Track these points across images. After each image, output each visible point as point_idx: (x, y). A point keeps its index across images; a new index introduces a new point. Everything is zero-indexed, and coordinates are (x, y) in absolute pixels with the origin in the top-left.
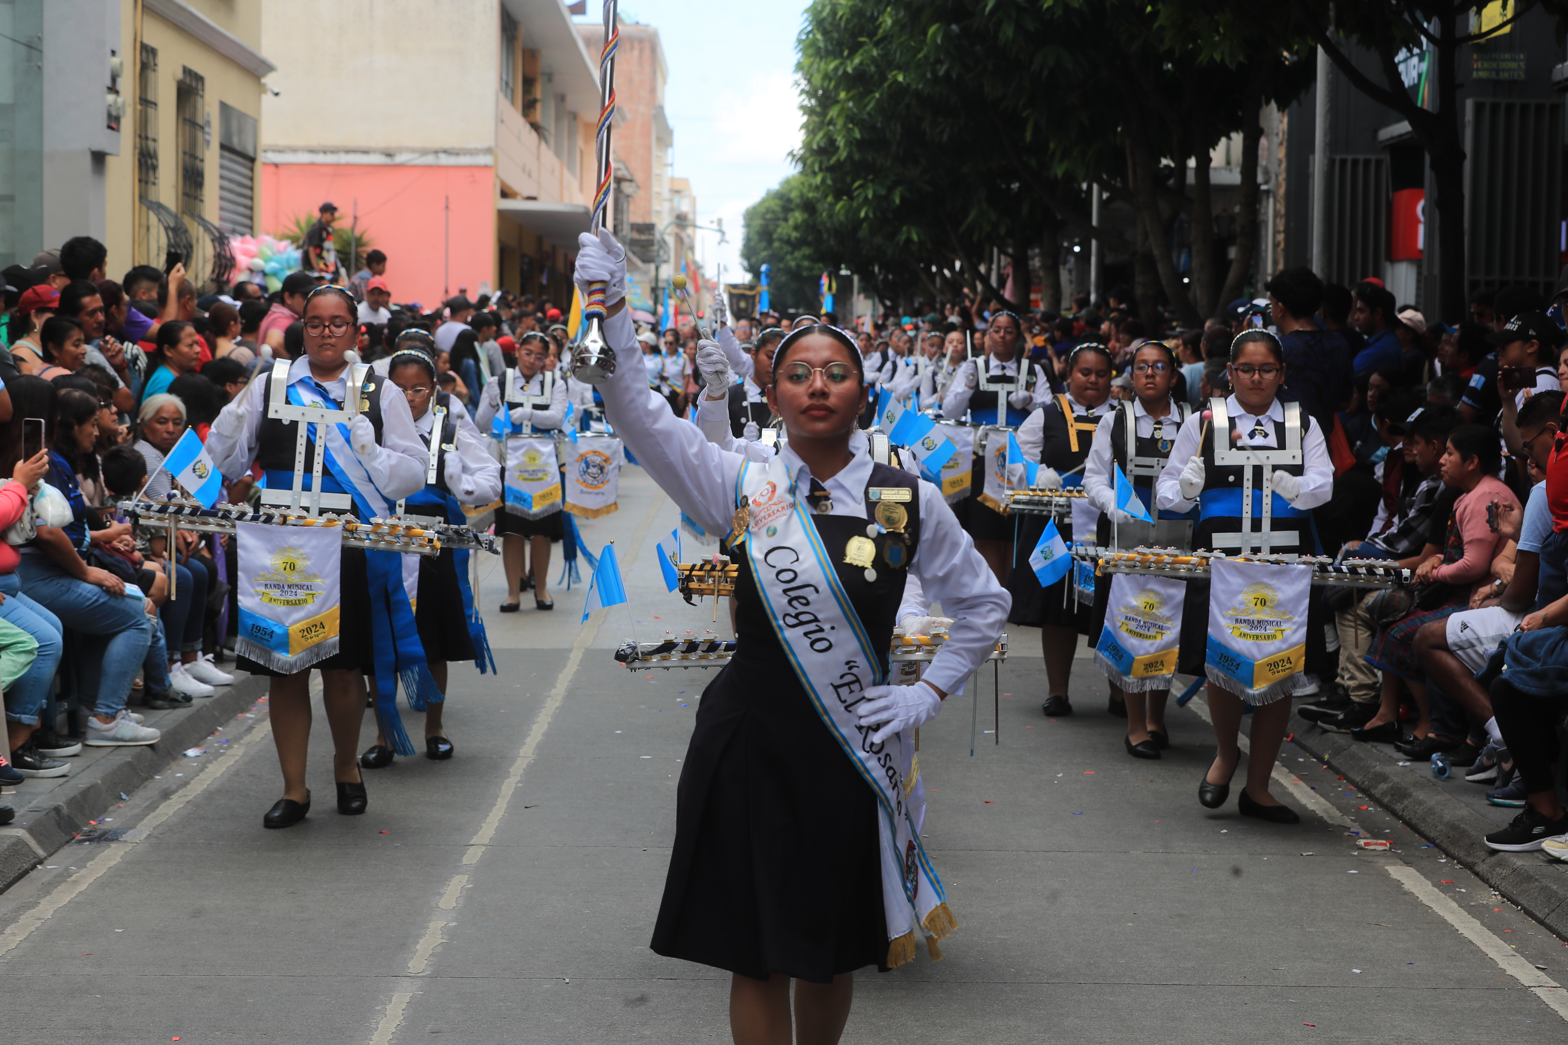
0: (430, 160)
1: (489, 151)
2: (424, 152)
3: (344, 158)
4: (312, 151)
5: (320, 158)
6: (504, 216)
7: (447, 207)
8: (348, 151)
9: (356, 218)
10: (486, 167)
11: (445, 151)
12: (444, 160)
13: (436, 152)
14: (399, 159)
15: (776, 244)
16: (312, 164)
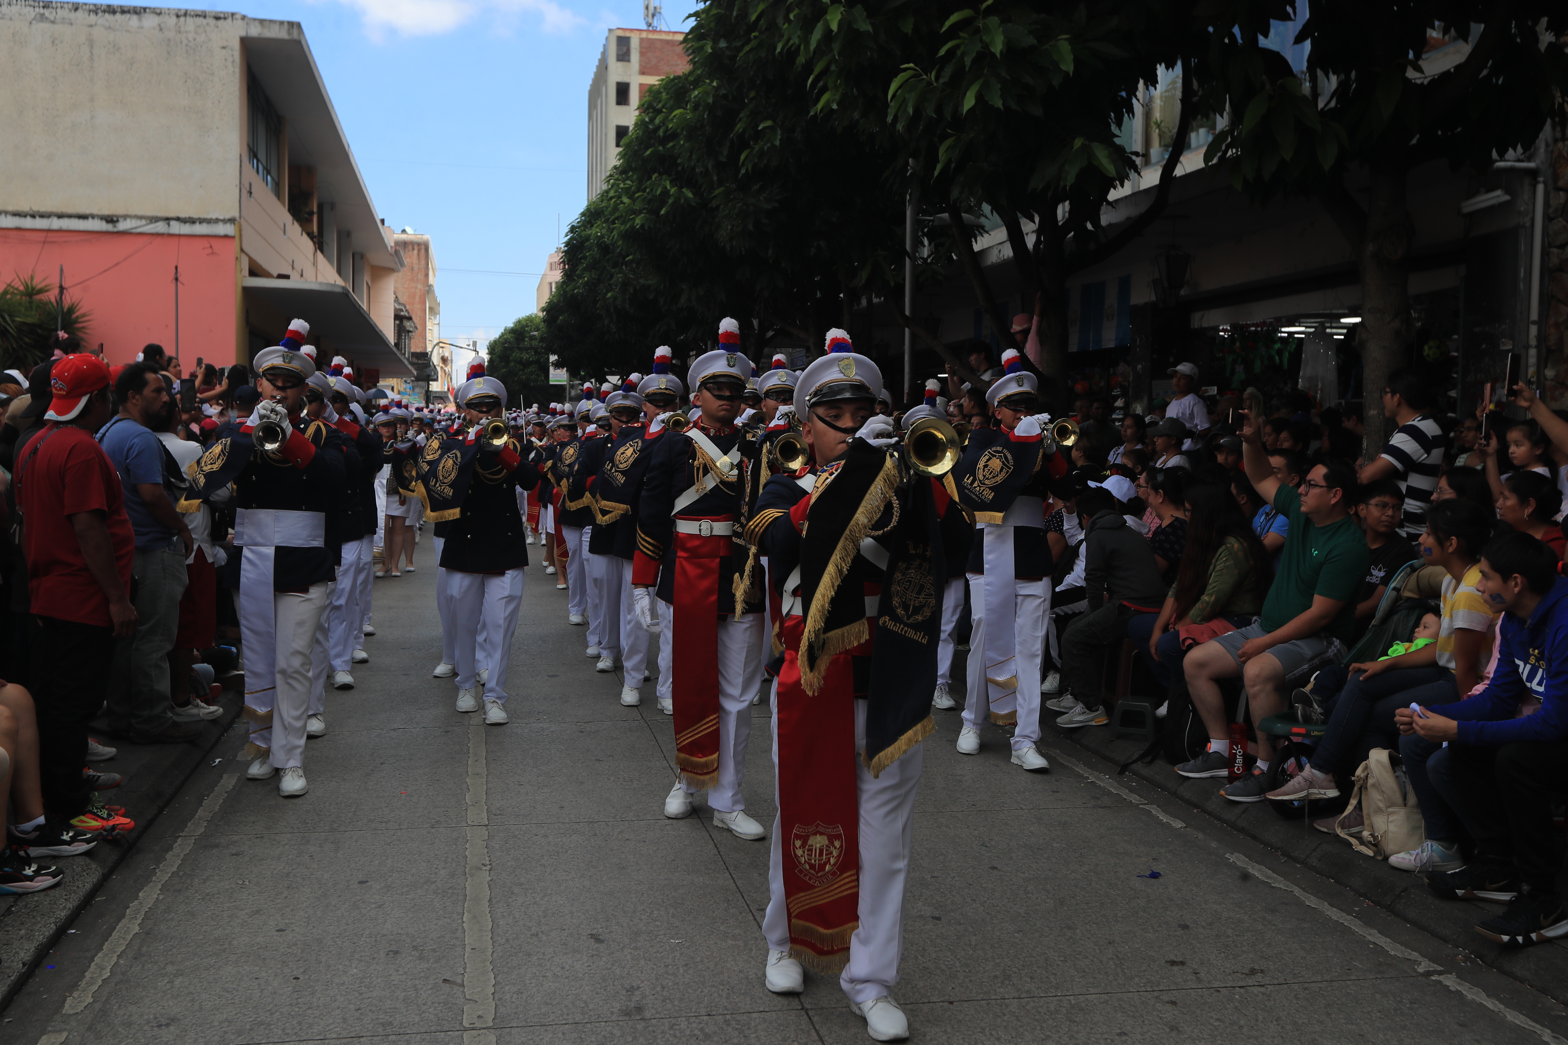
0: (160, 227)
1: (232, 221)
2: (154, 219)
3: (56, 224)
4: (16, 214)
5: (28, 223)
6: (248, 293)
7: (177, 279)
8: (60, 216)
9: (62, 289)
10: (226, 236)
11: (178, 219)
12: (176, 228)
13: (168, 220)
14: (122, 226)
15: (512, 364)
16: (18, 229)
